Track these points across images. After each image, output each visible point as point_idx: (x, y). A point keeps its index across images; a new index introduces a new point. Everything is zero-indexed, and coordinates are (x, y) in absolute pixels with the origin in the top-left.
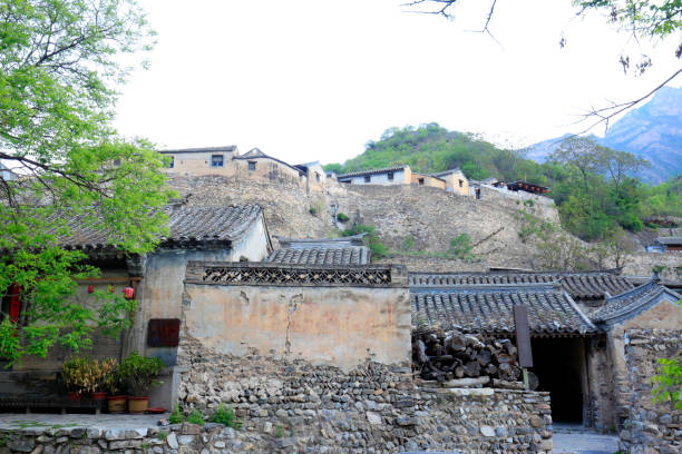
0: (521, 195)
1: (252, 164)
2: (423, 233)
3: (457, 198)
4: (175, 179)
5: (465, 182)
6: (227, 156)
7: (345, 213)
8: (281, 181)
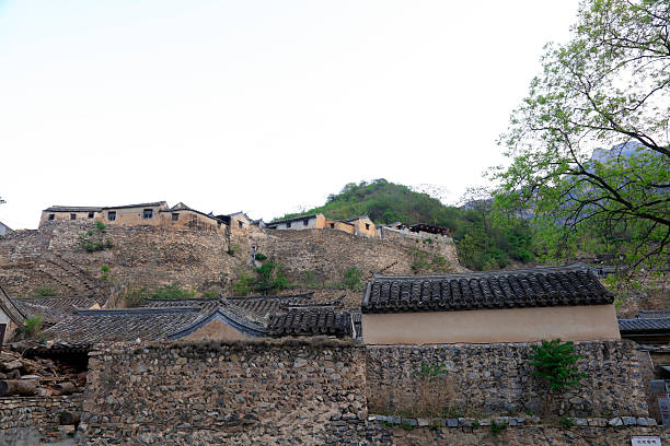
0: (422, 235)
1: (175, 216)
2: (326, 268)
3: (357, 238)
4: (116, 229)
5: (372, 225)
6: (156, 209)
7: (264, 253)
8: (199, 228)
